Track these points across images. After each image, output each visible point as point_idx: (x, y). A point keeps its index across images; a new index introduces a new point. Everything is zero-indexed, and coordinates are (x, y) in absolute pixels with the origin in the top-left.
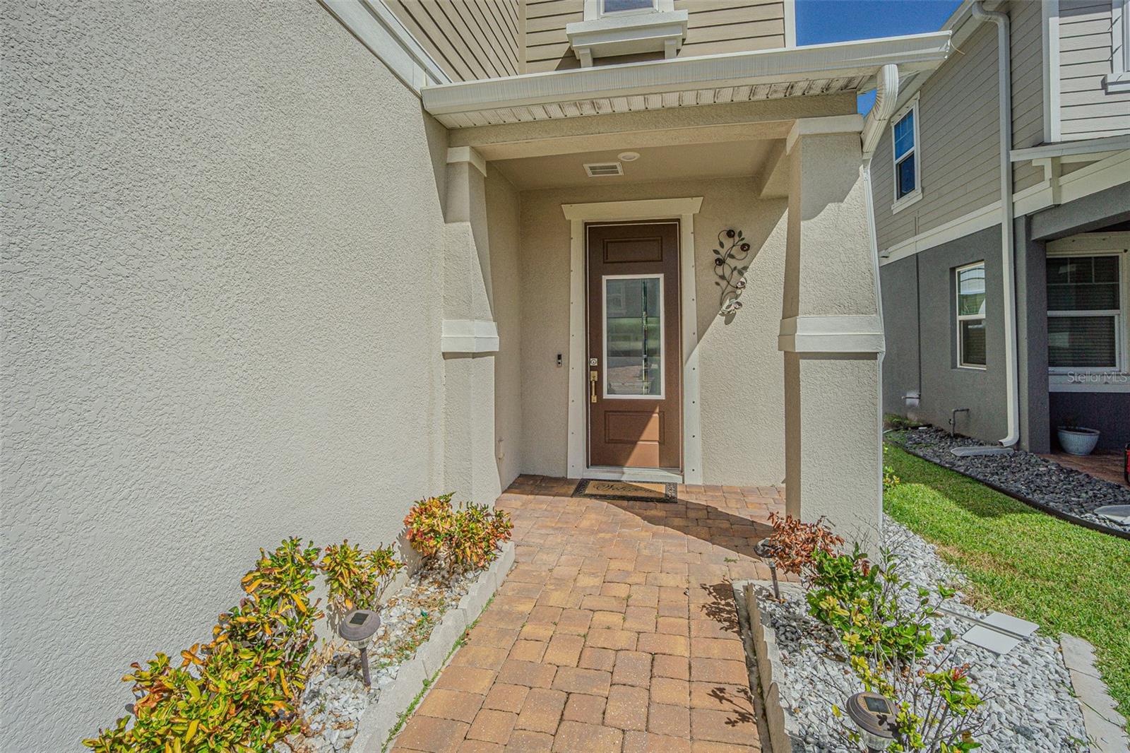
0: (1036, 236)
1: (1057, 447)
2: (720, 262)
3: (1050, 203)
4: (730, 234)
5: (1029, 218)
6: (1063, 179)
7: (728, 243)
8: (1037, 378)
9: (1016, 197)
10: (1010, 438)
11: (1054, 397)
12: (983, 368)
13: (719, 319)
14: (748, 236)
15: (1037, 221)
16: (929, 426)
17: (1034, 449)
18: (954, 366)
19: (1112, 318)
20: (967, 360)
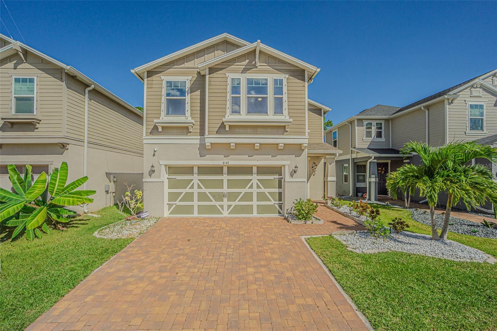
0: (354, 162)
1: (357, 196)
2: (313, 167)
3: (356, 157)
4: (314, 163)
5: (354, 159)
6: (358, 154)
7: (314, 164)
8: (354, 184)
9: (352, 155)
10: (351, 195)
11: (357, 188)
12: (347, 183)
13: (312, 176)
14: (316, 164)
15: (355, 159)
16: (339, 194)
17: (354, 196)
18: (343, 183)
19: (365, 175)
20: (345, 182)
